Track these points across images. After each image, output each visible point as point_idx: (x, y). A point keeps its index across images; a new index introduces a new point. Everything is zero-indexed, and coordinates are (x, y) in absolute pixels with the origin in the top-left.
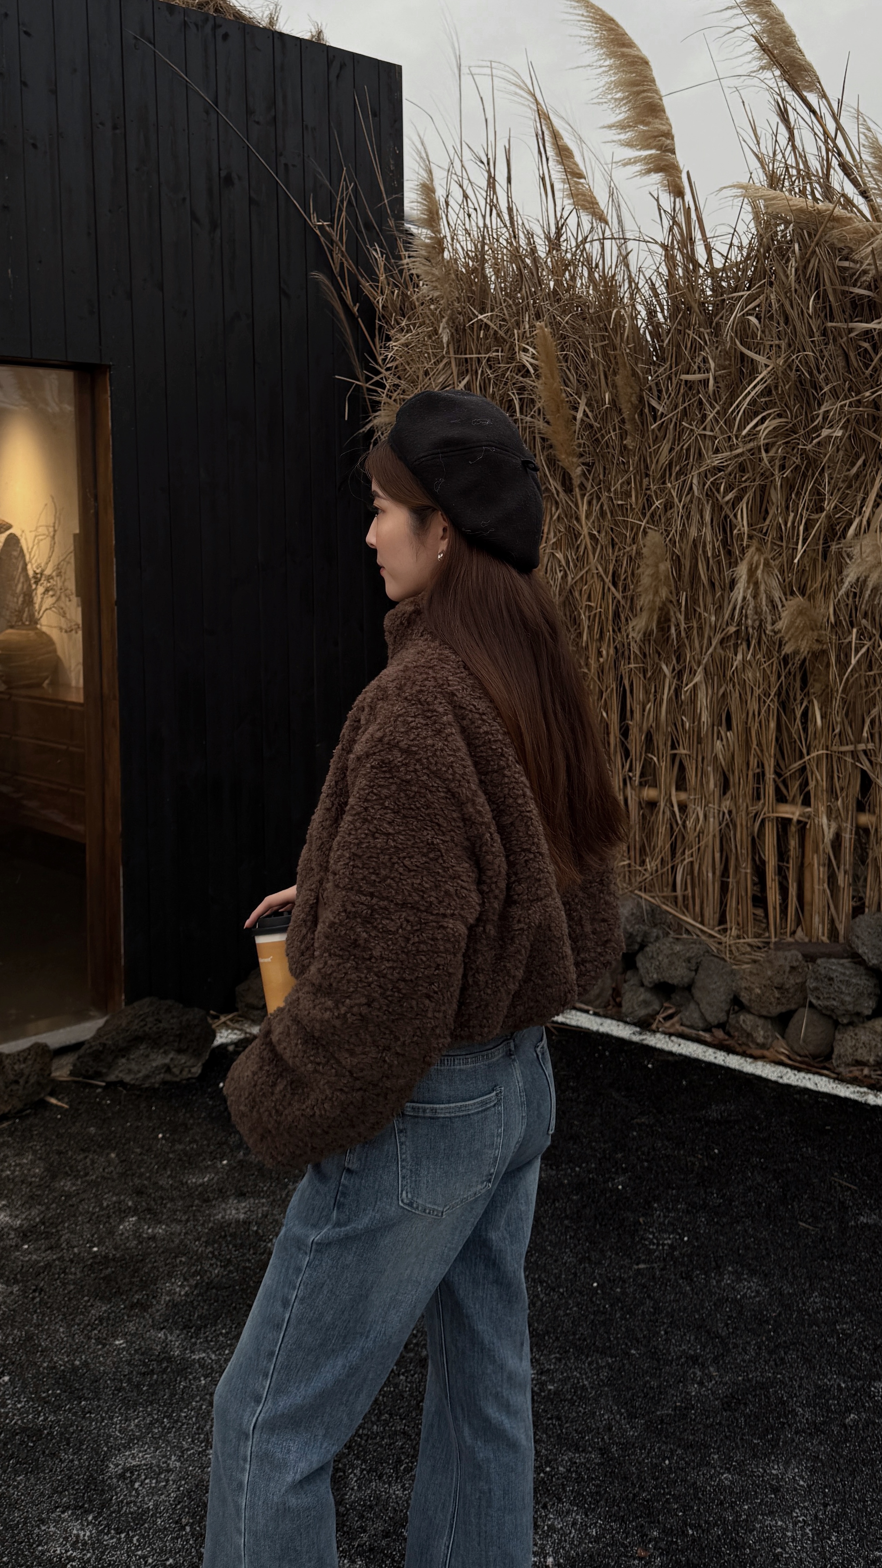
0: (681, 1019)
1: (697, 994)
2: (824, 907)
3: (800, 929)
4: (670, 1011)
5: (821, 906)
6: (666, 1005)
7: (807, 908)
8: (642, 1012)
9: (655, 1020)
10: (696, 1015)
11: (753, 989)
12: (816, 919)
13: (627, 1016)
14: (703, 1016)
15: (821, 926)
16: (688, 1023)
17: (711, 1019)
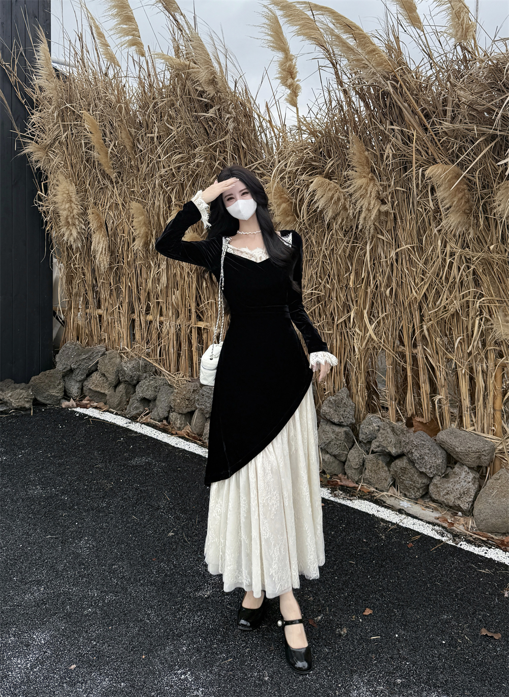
0: (150, 415)
1: (157, 403)
4: (147, 412)
6: (145, 408)
8: (135, 412)
9: (139, 416)
10: (156, 414)
13: (127, 414)
14: (159, 414)
16: (152, 418)
17: (161, 415)
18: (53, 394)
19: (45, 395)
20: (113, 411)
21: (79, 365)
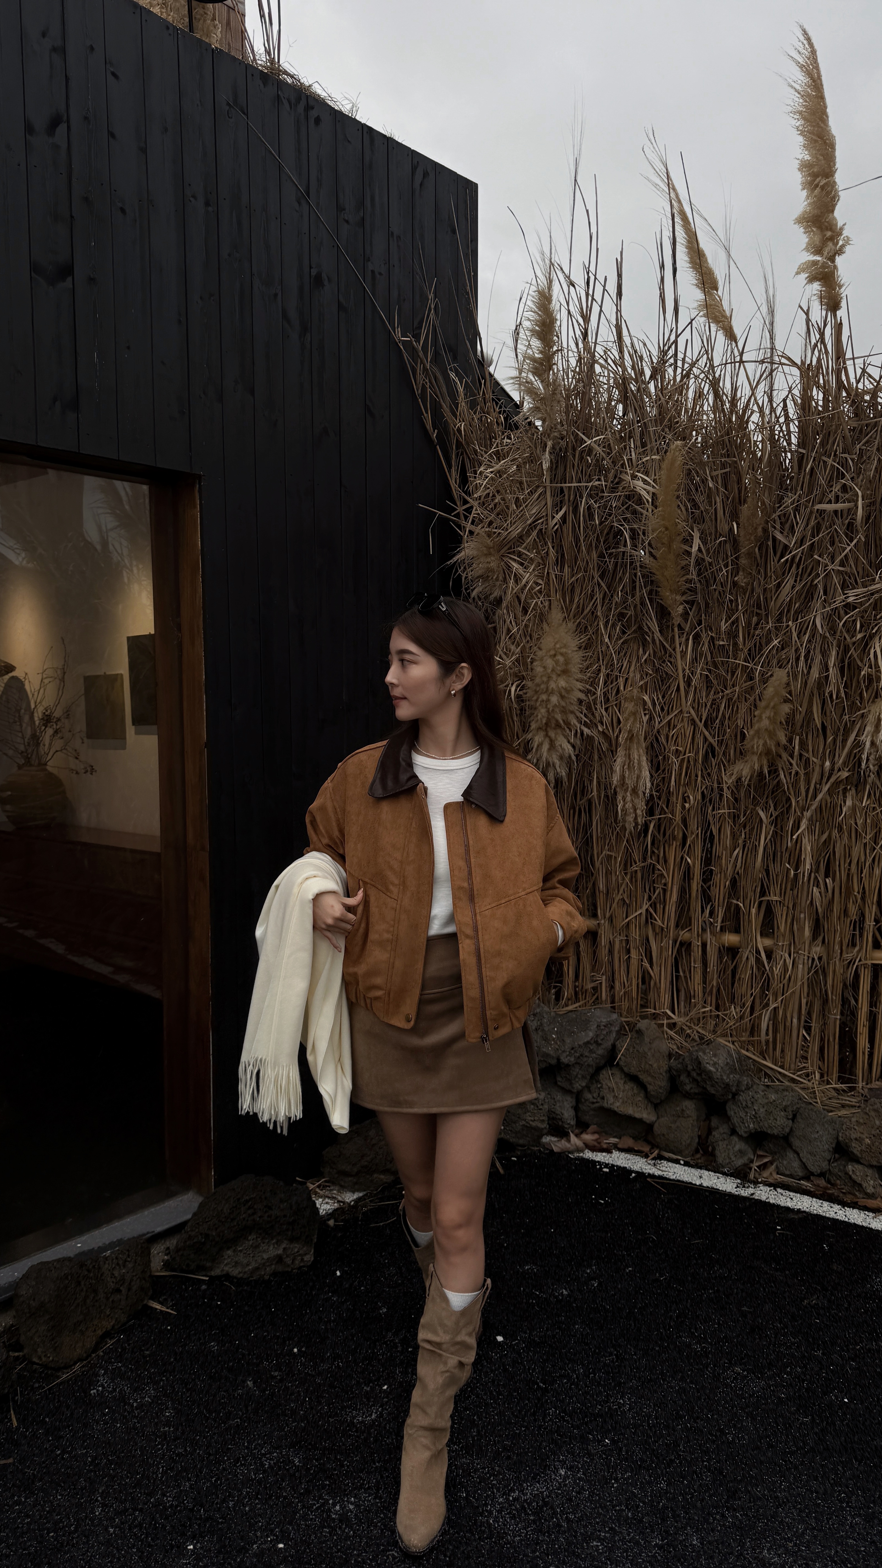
0: (777, 1167)
1: (796, 1143)
4: (766, 1160)
6: (760, 1153)
8: (739, 1162)
9: (750, 1169)
10: (796, 1164)
11: (863, 1140)
13: (723, 1167)
14: (804, 1166)
16: (788, 1173)
17: (812, 1168)
19: (519, 1127)
20: (675, 1157)
21: (579, 1057)
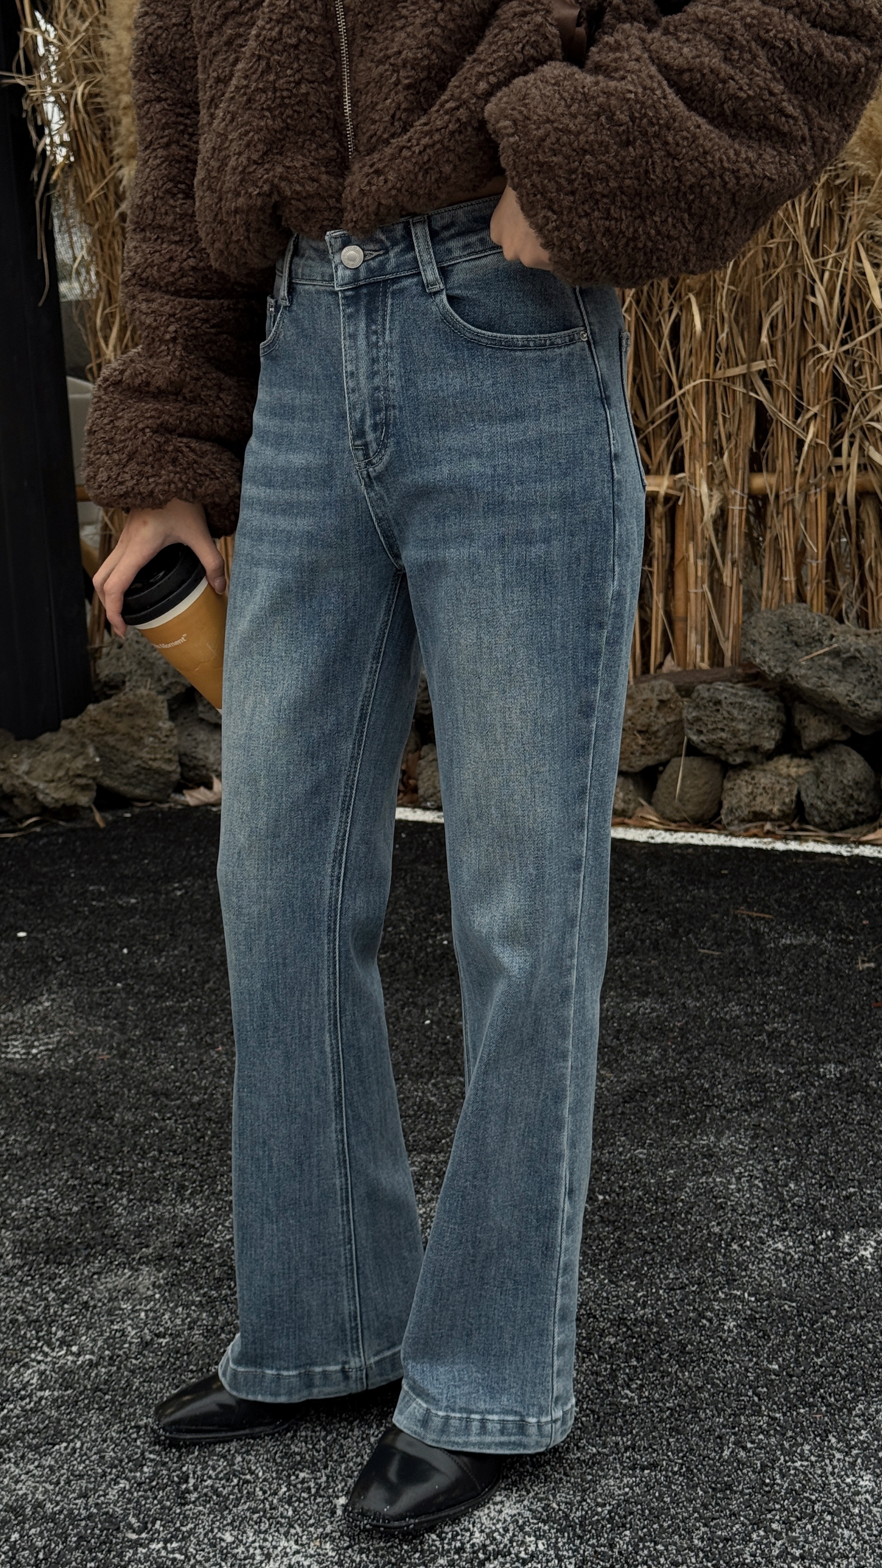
2: (703, 619)
3: (669, 657)
5: (699, 619)
7: (679, 626)
12: (693, 638)
15: (699, 647)
18: (155, 765)
19: (131, 767)
